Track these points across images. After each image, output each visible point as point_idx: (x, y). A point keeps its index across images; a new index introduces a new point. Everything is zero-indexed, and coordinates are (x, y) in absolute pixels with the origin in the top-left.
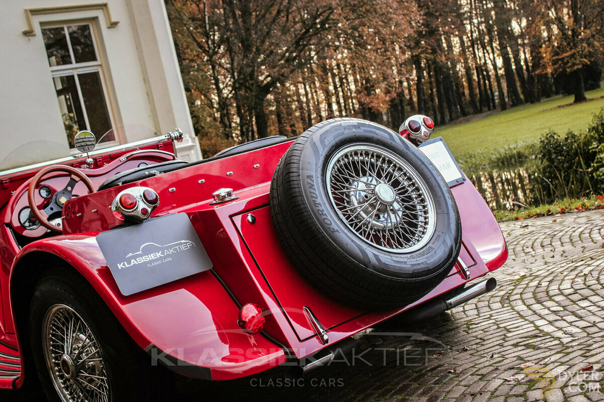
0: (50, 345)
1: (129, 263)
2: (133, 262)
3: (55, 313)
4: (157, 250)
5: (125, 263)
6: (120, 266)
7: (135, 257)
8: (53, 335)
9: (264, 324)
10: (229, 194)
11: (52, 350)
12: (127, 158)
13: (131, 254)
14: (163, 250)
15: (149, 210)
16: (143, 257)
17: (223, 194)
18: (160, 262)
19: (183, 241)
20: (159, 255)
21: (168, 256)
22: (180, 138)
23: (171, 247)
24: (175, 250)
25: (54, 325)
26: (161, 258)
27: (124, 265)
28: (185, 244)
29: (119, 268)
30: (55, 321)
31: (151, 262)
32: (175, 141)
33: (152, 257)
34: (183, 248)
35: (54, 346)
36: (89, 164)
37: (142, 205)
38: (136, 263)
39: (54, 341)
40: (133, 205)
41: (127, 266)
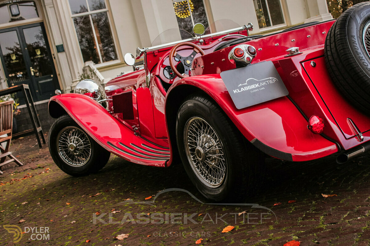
0: (188, 142)
1: (240, 90)
2: (242, 89)
3: (192, 123)
4: (255, 83)
5: (238, 90)
6: (235, 92)
7: (243, 87)
8: (190, 136)
9: (324, 128)
10: (297, 50)
11: (189, 145)
12: (222, 39)
13: (241, 85)
14: (259, 83)
15: (251, 58)
16: (248, 87)
17: (293, 50)
18: (258, 90)
19: (271, 78)
20: (257, 85)
21: (262, 86)
22: (251, 29)
23: (264, 81)
24: (266, 83)
25: (191, 130)
26: (258, 88)
27: (237, 91)
28: (272, 80)
29: (234, 92)
30: (191, 128)
31: (253, 89)
32: (248, 30)
33: (253, 87)
34: (271, 82)
35: (190, 142)
36: (201, 43)
37: (247, 55)
38: (244, 90)
39: (190, 139)
40: (242, 55)
41: (239, 91)
